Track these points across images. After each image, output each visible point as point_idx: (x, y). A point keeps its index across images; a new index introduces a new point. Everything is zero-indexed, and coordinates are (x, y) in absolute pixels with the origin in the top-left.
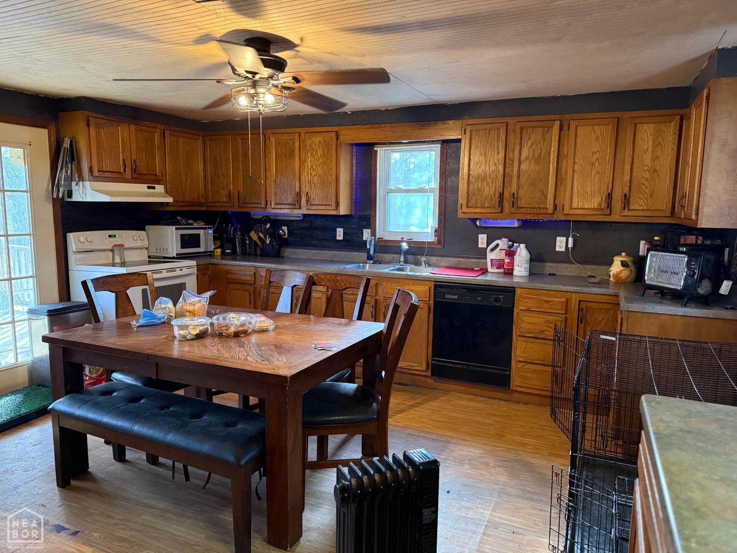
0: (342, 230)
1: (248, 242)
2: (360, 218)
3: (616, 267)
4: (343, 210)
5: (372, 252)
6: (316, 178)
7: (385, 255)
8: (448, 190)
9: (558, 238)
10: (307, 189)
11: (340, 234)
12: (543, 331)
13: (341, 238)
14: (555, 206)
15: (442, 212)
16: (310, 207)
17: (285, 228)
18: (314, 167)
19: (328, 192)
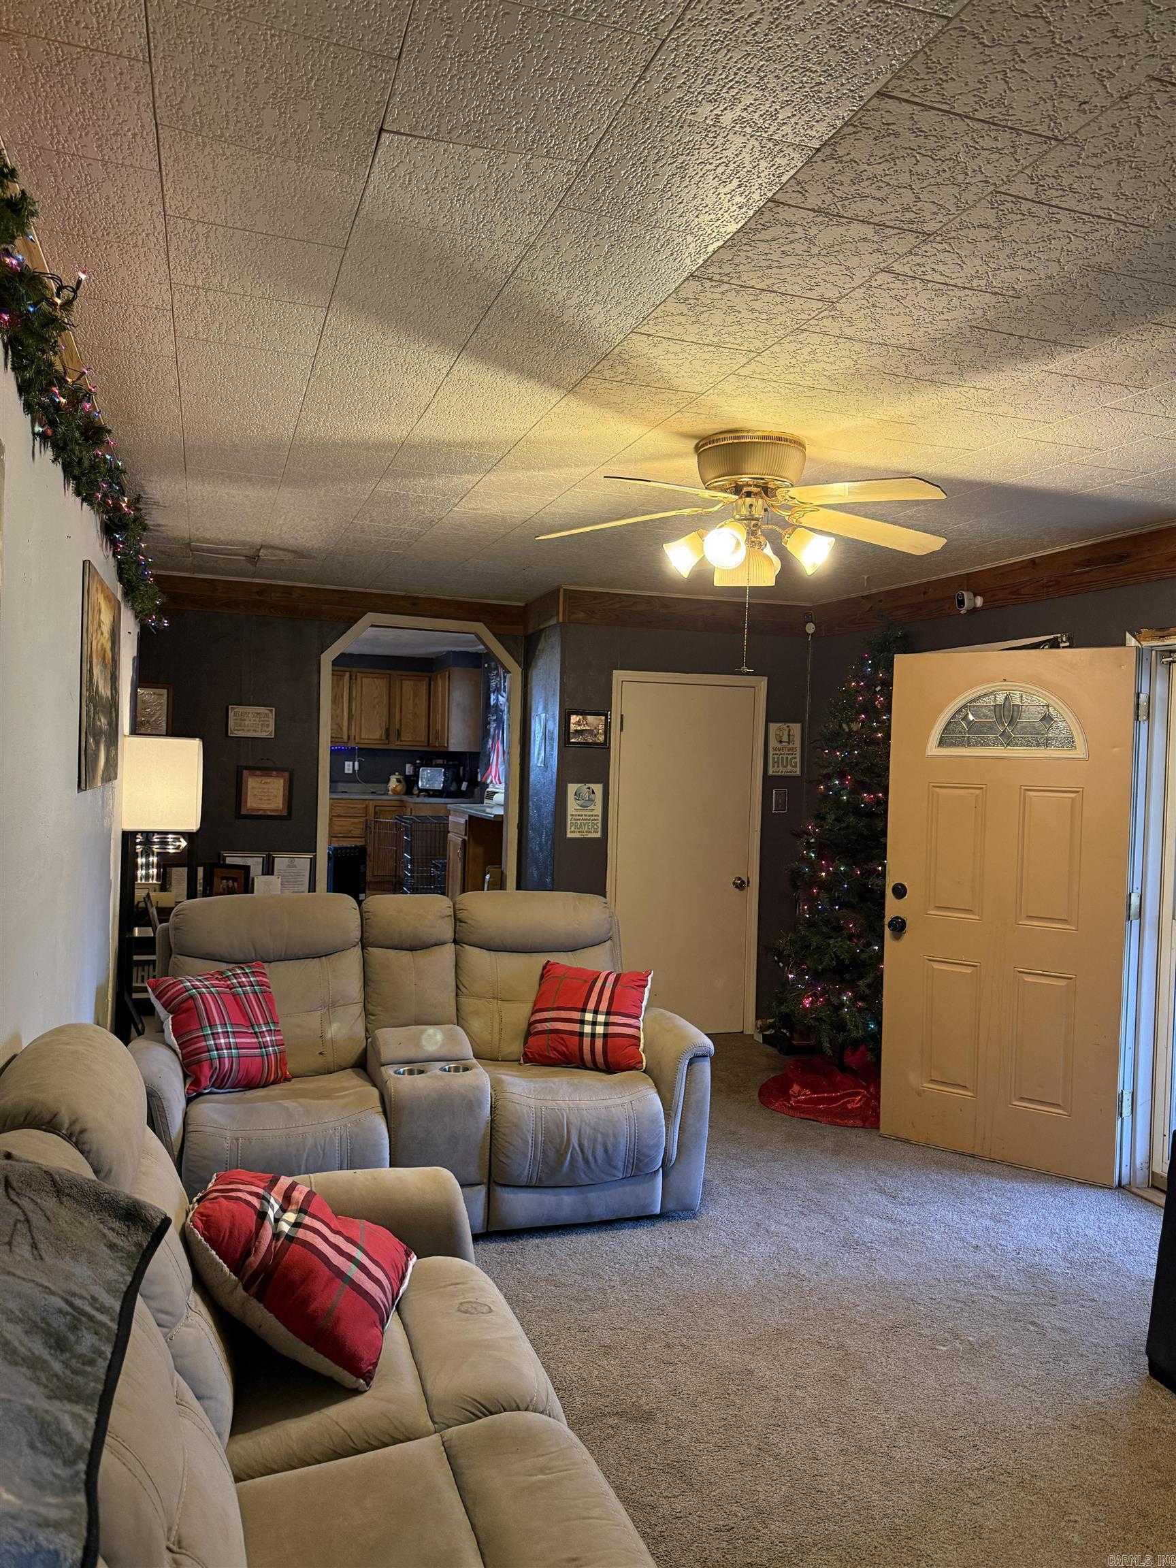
3: (393, 783)
9: (347, 763)
12: (350, 831)
14: (349, 736)
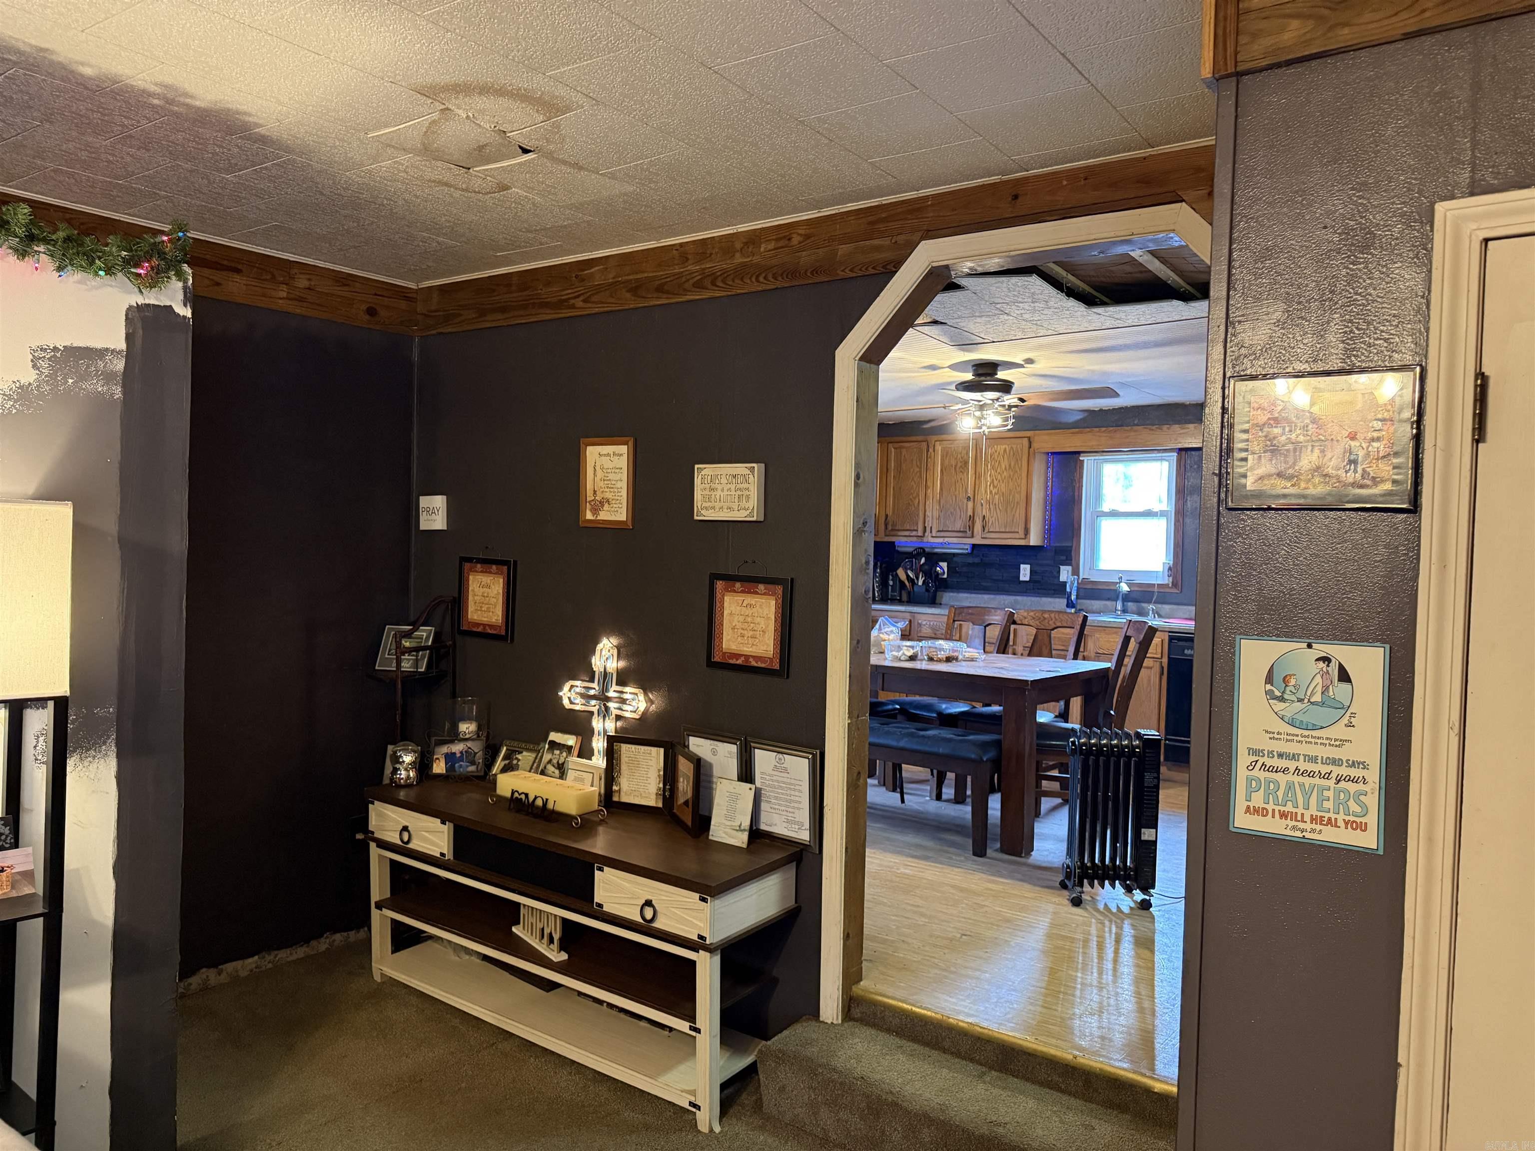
0: (1028, 567)
1: (891, 583)
2: (1055, 550)
4: (1034, 540)
5: (1073, 597)
6: (997, 497)
7: (1093, 602)
8: (1188, 513)
10: (984, 511)
11: (1025, 573)
13: (1027, 579)
15: (1178, 543)
16: (988, 535)
17: (944, 565)
18: (996, 482)
19: (1014, 515)
